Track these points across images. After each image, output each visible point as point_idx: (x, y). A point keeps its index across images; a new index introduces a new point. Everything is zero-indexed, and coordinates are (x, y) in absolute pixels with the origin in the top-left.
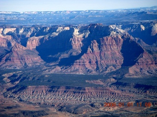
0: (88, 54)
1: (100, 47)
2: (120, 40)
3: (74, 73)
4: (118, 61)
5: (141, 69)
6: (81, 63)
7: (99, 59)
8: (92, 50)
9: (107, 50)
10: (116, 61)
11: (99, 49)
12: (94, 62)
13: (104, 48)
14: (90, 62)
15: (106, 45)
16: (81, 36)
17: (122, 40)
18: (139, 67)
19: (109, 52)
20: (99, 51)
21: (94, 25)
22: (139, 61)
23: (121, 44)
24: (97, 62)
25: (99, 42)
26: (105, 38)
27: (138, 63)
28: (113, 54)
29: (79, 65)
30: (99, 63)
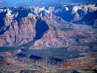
0: (10, 30)
1: (19, 25)
2: (34, 20)
5: (45, 42)
6: (3, 38)
7: (17, 34)
8: (13, 27)
9: (25, 27)
10: (30, 36)
11: (19, 27)
12: (13, 37)
13: (22, 26)
14: (10, 37)
15: (23, 23)
17: (36, 20)
18: (43, 40)
19: (26, 29)
20: (18, 28)
22: (44, 36)
23: (35, 23)
24: (15, 36)
25: (18, 21)
27: (43, 37)
28: (29, 30)
29: (2, 39)
30: (17, 37)
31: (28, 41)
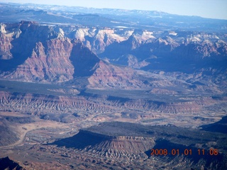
0: (33, 58)
1: (46, 51)
2: (69, 45)
3: (20, 80)
4: (68, 70)
5: (100, 81)
6: (26, 69)
7: (46, 66)
8: (38, 54)
9: (55, 56)
10: (66, 70)
11: (46, 54)
12: (41, 69)
13: (52, 53)
14: (36, 69)
15: (53, 49)
16: (10, 35)
17: (71, 45)
18: (97, 78)
19: (57, 59)
20: (45, 56)
21: (28, 22)
22: (97, 71)
23: (70, 49)
24: (44, 69)
26: (53, 41)
27: (96, 73)
28: (62, 61)
29: (24, 71)
30: (47, 70)
31: (67, 78)
